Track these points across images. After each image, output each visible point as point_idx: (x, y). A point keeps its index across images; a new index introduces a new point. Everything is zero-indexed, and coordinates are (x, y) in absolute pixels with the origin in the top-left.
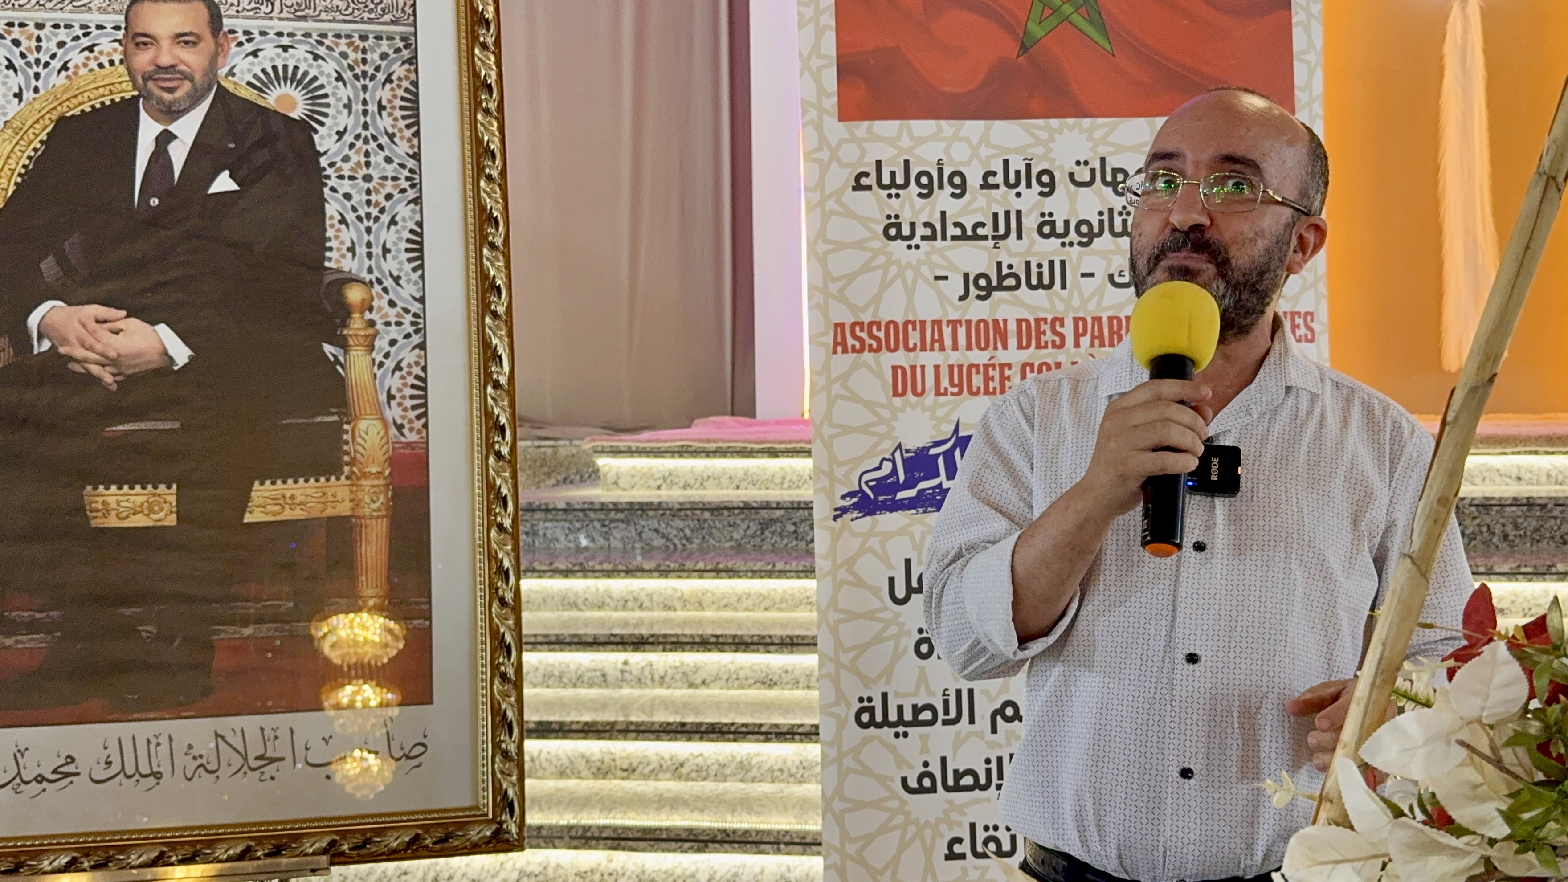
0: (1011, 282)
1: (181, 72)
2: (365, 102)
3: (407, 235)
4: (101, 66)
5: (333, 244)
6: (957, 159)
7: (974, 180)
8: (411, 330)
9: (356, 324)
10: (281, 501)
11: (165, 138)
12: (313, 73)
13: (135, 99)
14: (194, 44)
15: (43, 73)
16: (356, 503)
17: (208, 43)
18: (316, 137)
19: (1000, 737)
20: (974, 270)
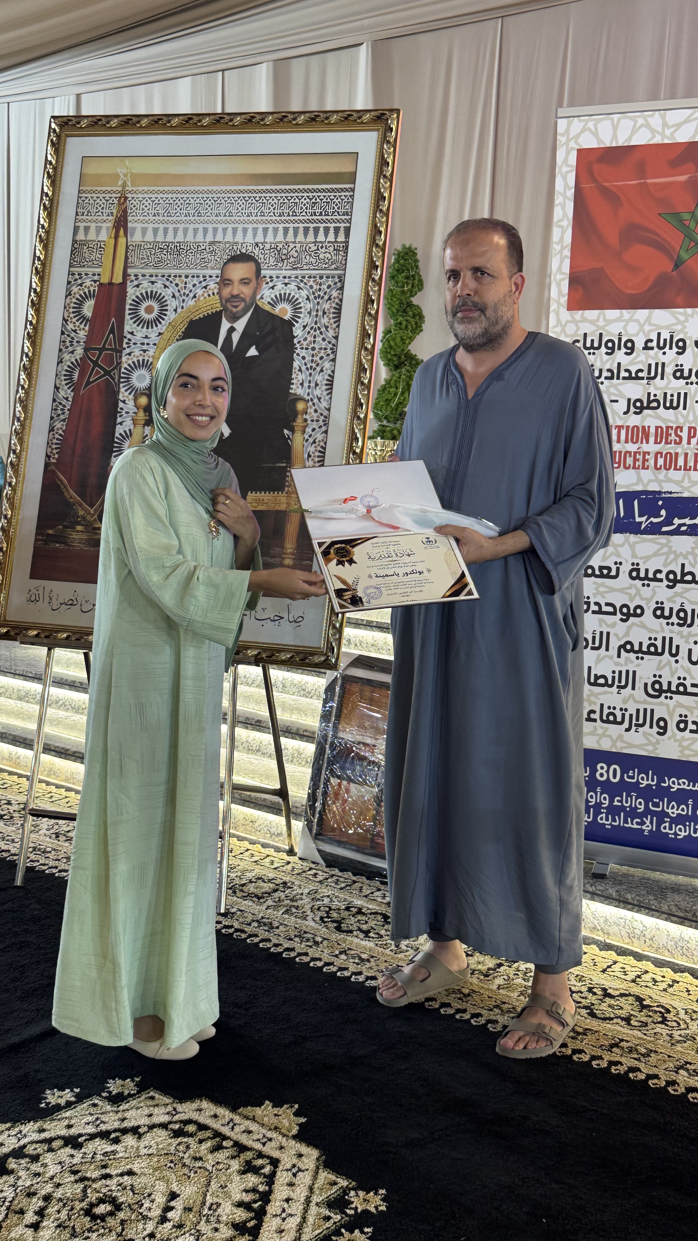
0: (655, 404)
1: (241, 298)
2: (317, 311)
3: (327, 377)
4: (209, 295)
5: (294, 381)
6: (630, 332)
7: (639, 344)
8: (321, 423)
9: (299, 420)
10: (258, 501)
11: (232, 330)
12: (297, 296)
13: (221, 311)
14: (248, 283)
15: (186, 299)
16: (288, 504)
17: (253, 284)
18: (294, 329)
19: (622, 660)
20: (634, 398)
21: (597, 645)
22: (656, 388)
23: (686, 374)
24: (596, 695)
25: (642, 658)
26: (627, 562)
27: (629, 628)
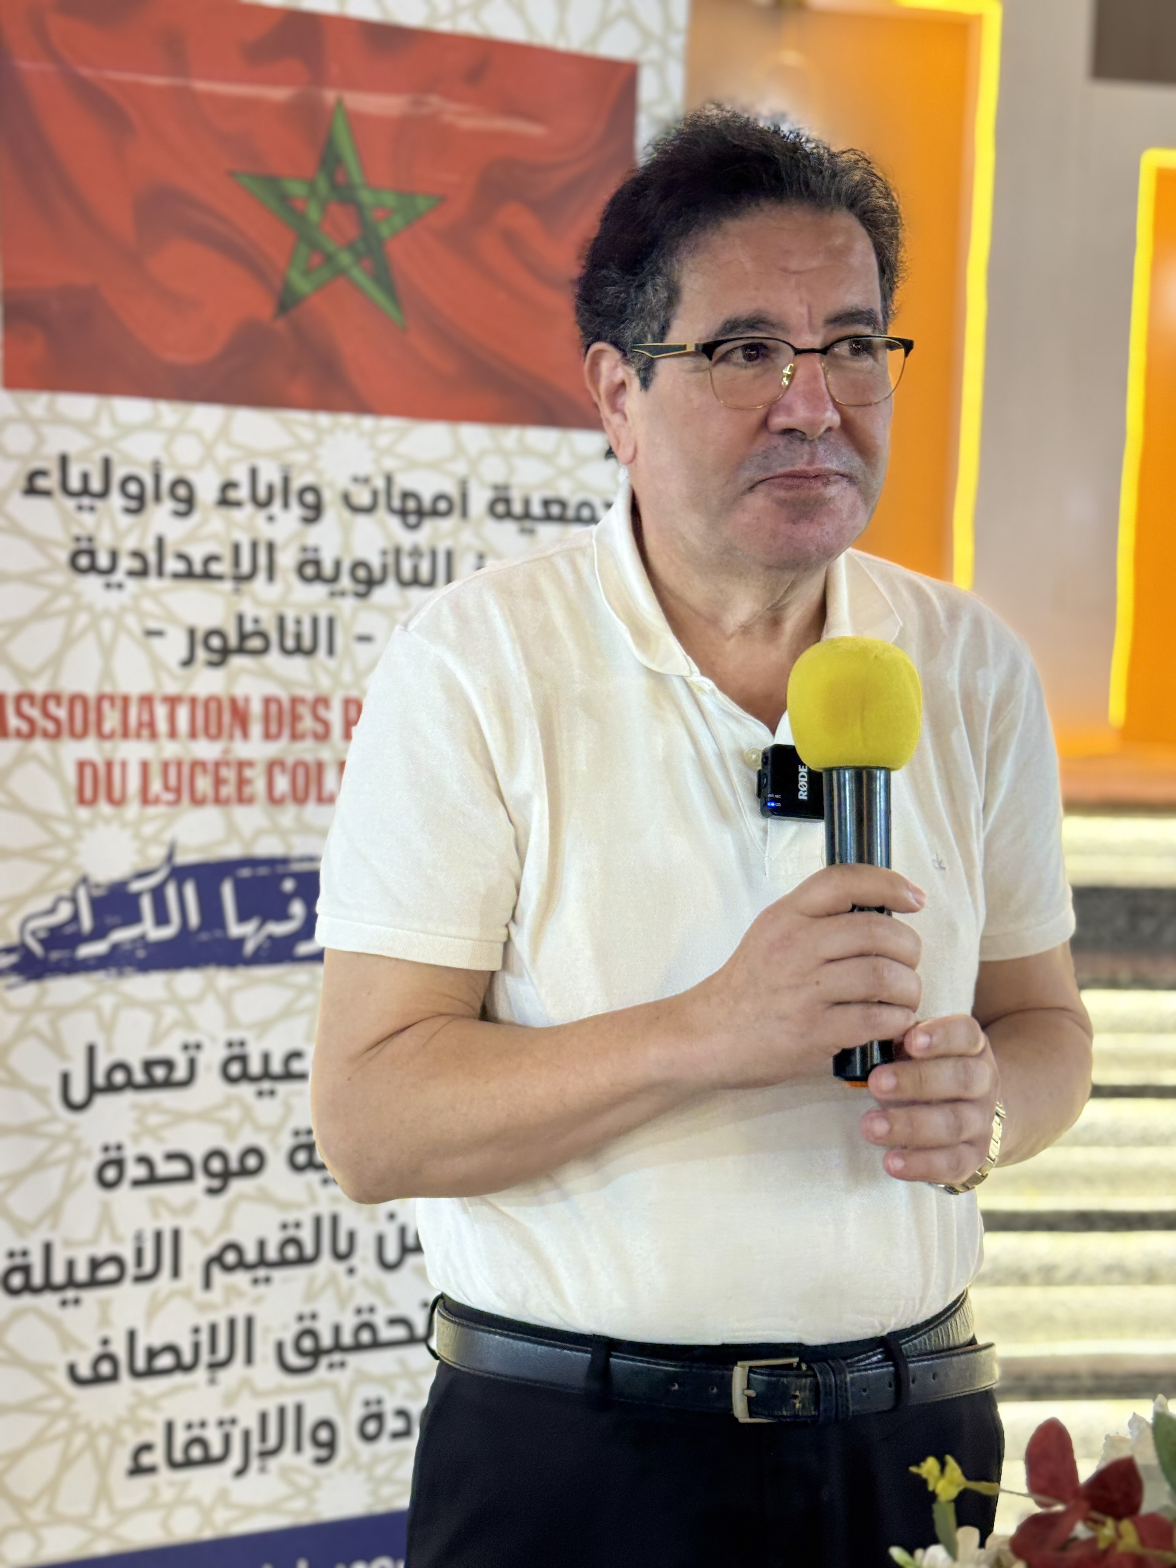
0: (255, 643)
6: (182, 460)
7: (207, 493)
19: (216, 1295)
20: (204, 623)
21: (148, 1265)
22: (258, 603)
23: (328, 569)
24: (153, 1403)
25: (267, 1280)
26: (213, 1039)
27: (230, 1209)
